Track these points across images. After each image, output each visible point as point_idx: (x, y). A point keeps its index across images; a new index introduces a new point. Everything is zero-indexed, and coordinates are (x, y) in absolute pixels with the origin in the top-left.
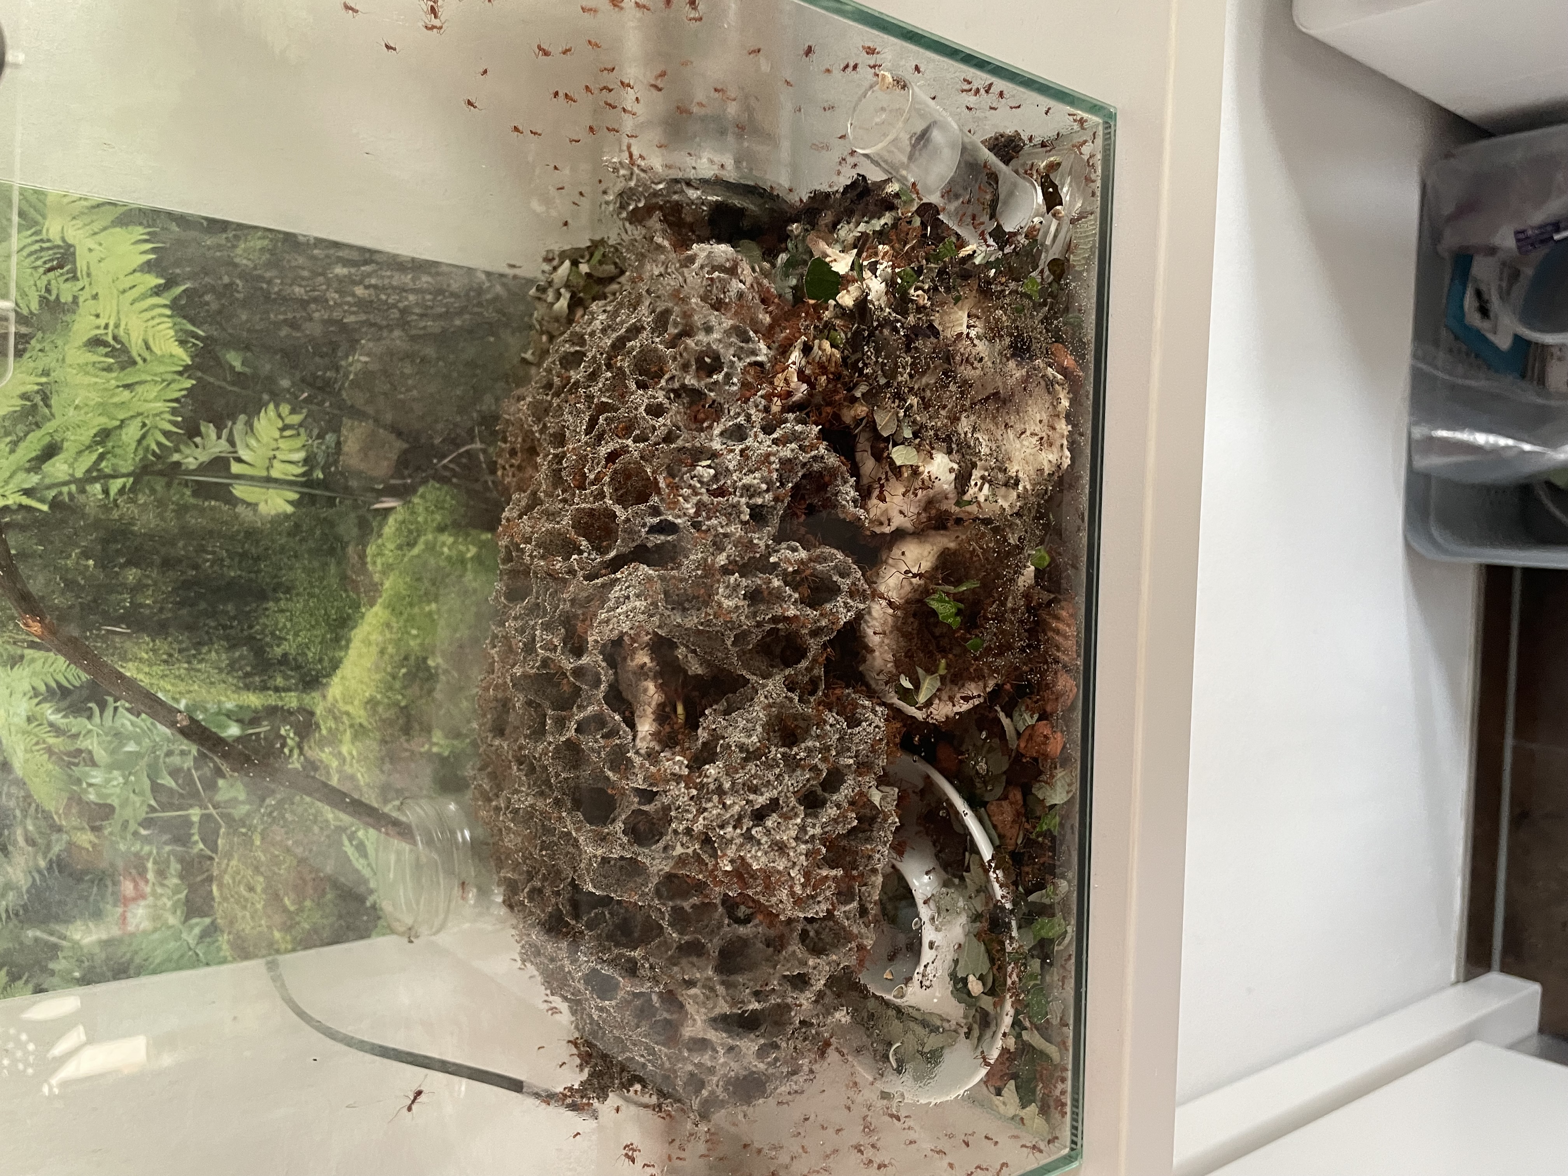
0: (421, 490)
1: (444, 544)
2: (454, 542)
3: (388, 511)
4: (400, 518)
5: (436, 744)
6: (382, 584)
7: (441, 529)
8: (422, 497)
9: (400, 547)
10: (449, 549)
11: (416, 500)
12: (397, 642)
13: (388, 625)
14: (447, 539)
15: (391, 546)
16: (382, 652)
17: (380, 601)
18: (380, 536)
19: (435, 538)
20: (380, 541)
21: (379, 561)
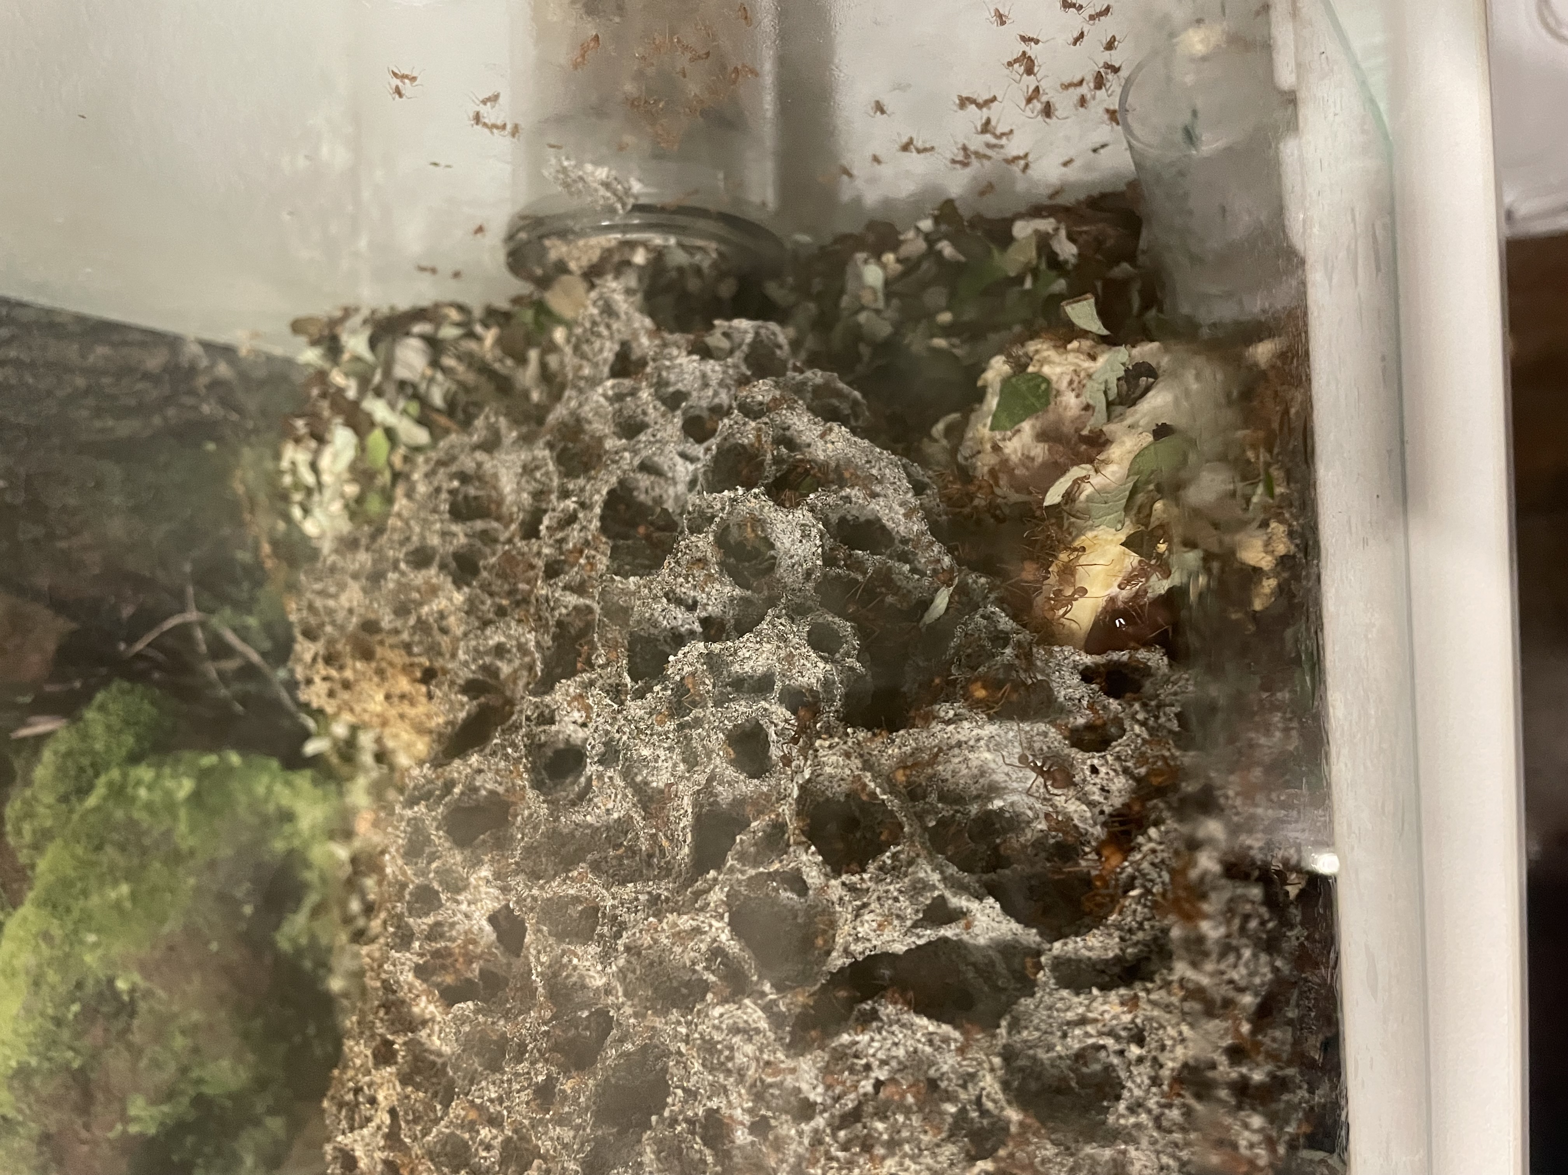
0: (100, 697)
1: (138, 783)
2: (158, 776)
3: (40, 740)
4: (63, 748)
5: (137, 1119)
6: (33, 867)
7: (134, 759)
8: (102, 708)
9: (64, 799)
10: (150, 788)
11: (90, 714)
12: (63, 963)
13: (47, 937)
14: (144, 773)
15: (48, 798)
16: (36, 983)
17: (31, 895)
18: (28, 783)
19: (125, 776)
20: (28, 793)
21: (27, 828)
